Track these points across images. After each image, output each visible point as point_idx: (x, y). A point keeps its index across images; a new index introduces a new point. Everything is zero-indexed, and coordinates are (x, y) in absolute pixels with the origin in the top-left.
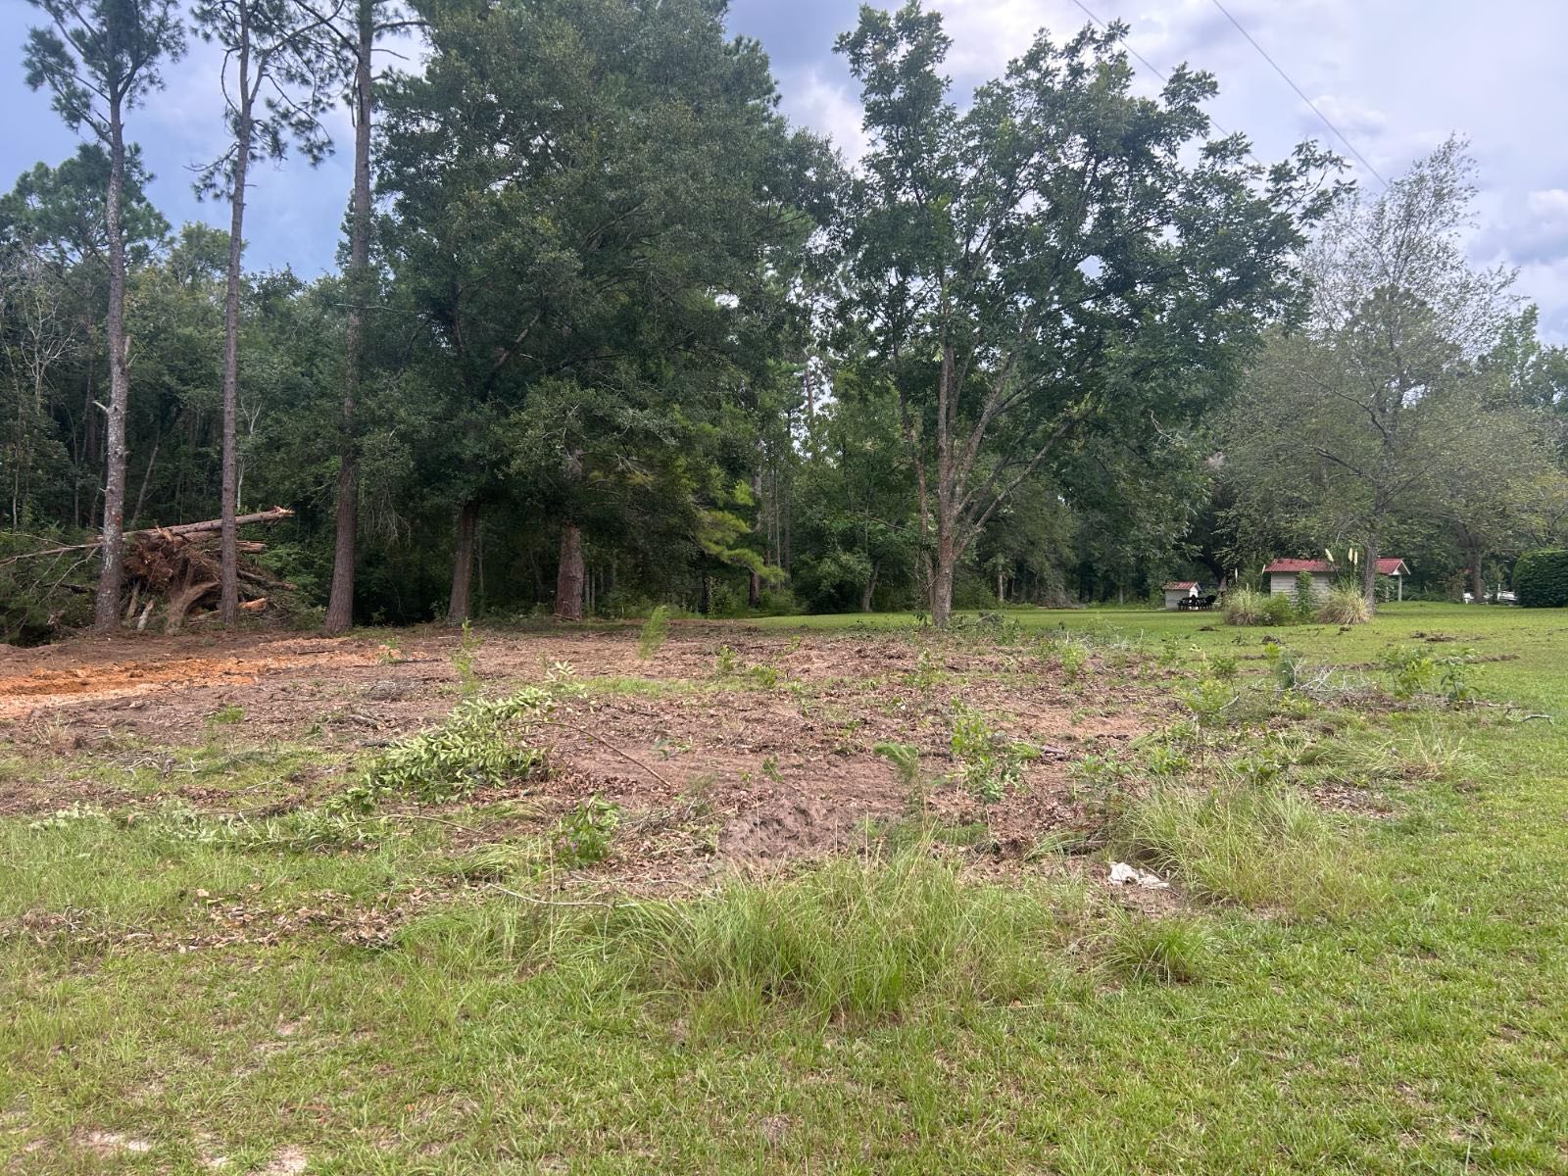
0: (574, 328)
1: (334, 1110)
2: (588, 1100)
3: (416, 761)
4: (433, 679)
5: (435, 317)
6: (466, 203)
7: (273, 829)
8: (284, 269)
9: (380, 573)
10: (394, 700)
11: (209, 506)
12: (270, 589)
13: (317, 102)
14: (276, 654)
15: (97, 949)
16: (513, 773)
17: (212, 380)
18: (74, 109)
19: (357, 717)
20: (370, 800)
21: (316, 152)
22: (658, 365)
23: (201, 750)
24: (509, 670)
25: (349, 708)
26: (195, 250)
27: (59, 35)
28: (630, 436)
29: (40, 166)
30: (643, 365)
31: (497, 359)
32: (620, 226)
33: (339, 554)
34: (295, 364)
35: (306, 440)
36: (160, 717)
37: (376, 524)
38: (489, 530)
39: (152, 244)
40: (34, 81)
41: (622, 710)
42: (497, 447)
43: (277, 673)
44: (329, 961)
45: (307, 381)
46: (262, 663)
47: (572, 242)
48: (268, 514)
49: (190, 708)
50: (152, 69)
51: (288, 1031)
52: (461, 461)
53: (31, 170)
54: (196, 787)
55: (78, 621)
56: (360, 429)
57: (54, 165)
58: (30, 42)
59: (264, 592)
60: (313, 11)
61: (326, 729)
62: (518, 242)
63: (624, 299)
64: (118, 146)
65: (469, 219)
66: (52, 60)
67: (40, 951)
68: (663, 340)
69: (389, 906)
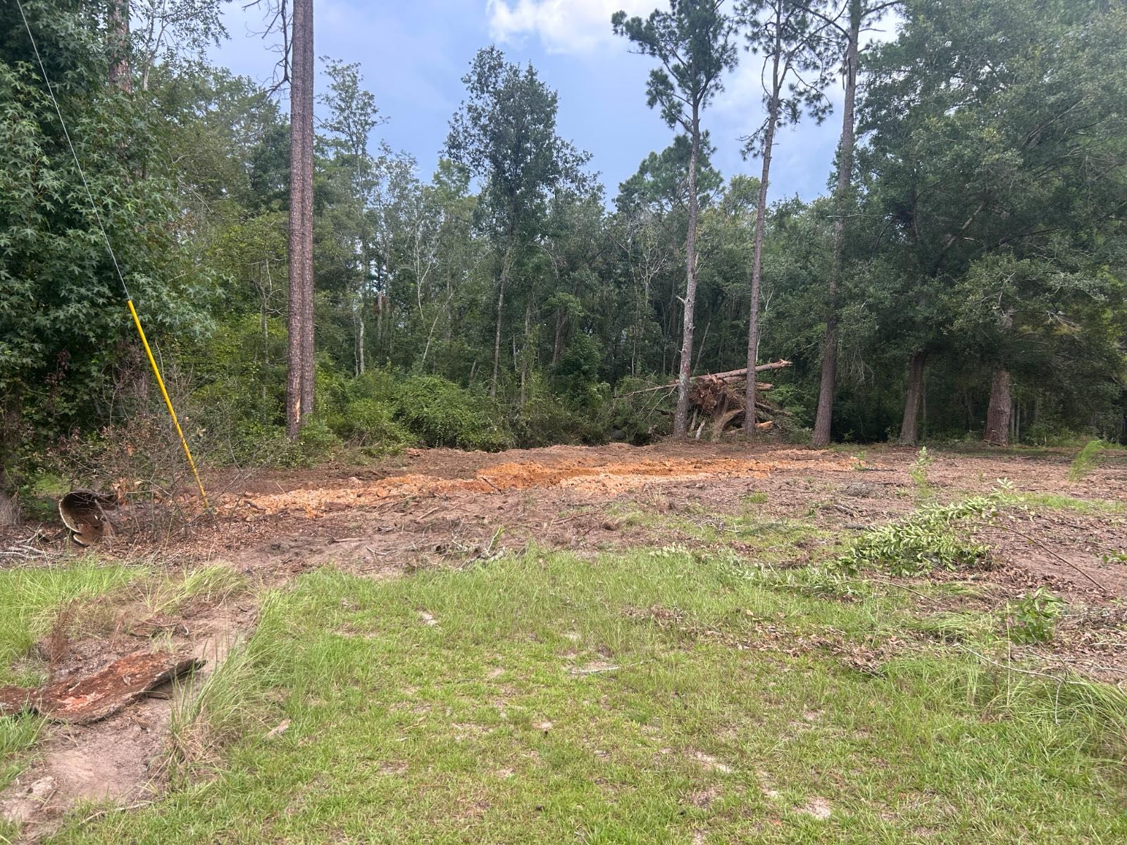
0: (1012, 212)
1: (847, 781)
2: (1049, 833)
3: (887, 543)
4: (892, 484)
5: (898, 217)
6: (927, 129)
7: (790, 577)
8: (794, 197)
9: (849, 404)
10: (864, 496)
11: (738, 359)
12: (775, 415)
13: (823, 80)
14: (780, 459)
15: (690, 636)
16: (962, 561)
17: (743, 277)
18: (672, 116)
19: (839, 507)
20: (854, 567)
21: (819, 115)
22: (1090, 235)
23: (740, 519)
24: (950, 482)
25: (833, 500)
26: (737, 193)
27: (666, 72)
28: (1060, 296)
29: (652, 154)
30: (1075, 236)
31: (946, 243)
32: (1057, 123)
33: (822, 392)
34: (796, 262)
35: (804, 312)
36: (713, 495)
37: (850, 370)
38: (932, 375)
39: (711, 193)
40: (651, 103)
41: (1053, 521)
42: (943, 310)
43: (782, 471)
44: (834, 675)
45: (804, 272)
46: (771, 464)
47: (1014, 143)
48: (776, 365)
49: (730, 490)
50: (717, 80)
51: (810, 718)
52: (914, 323)
53: (647, 157)
54: (738, 542)
55: (664, 432)
56: (840, 303)
57: (659, 153)
58: (650, 79)
59: (771, 417)
60: (824, 18)
61: (818, 513)
62: (967, 152)
63: (1058, 183)
64: (696, 134)
65: (929, 140)
66: (661, 87)
67: (661, 631)
68: (1095, 213)
69: (873, 644)
